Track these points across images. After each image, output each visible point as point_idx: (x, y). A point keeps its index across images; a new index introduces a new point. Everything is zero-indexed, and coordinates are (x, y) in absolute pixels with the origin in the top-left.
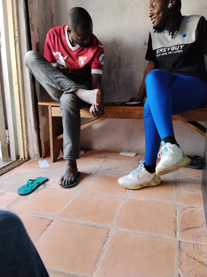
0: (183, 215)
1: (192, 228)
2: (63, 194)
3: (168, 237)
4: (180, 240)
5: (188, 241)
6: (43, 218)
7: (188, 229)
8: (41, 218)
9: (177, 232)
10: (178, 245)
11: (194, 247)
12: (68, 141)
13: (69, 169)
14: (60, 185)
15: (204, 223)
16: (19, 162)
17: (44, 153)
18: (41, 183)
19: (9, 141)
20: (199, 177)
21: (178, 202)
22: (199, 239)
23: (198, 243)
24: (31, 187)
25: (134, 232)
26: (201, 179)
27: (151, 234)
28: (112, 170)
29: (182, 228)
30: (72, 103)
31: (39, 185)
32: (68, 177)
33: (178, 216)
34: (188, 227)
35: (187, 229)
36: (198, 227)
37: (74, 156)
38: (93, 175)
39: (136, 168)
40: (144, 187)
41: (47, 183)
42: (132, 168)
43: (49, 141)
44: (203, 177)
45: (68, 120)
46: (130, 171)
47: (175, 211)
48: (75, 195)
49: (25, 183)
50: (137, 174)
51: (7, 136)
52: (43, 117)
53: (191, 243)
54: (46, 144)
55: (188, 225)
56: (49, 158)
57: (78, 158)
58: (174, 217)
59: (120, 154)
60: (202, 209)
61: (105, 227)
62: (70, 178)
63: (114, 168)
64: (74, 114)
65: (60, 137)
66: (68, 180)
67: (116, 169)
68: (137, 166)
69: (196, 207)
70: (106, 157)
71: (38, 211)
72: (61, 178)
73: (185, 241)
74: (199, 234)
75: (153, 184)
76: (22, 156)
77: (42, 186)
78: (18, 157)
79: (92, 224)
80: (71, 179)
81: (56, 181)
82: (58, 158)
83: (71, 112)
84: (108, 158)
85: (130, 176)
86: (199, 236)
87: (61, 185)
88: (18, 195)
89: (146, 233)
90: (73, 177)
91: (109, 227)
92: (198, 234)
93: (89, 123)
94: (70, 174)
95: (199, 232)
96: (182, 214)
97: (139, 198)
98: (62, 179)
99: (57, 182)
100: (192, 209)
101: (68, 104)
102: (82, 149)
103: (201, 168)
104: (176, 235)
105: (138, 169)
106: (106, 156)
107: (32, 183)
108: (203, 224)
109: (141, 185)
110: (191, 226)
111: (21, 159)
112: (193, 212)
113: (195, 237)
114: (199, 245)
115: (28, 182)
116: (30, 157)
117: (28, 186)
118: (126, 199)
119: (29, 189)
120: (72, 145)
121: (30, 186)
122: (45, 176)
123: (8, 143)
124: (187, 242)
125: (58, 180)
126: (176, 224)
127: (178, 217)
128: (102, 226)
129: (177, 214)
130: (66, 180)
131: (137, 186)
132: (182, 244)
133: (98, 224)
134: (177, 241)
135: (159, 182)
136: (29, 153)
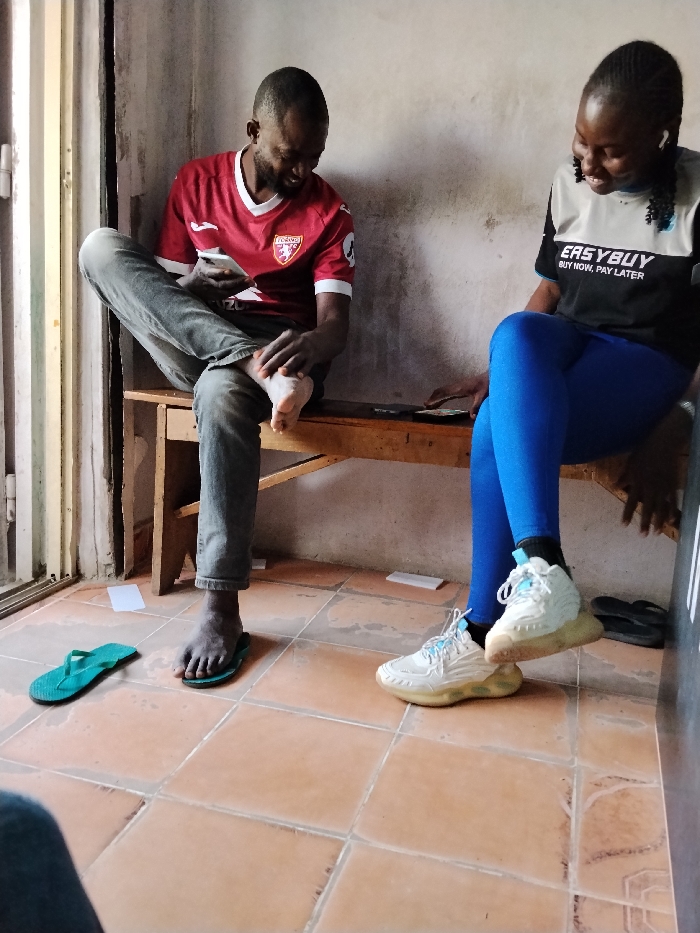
0: (593, 805)
1: (622, 851)
2: (185, 707)
3: (538, 882)
4: (578, 893)
5: (607, 899)
6: (114, 790)
7: (609, 854)
8: (105, 789)
9: (570, 865)
10: (572, 909)
11: (625, 920)
12: (214, 529)
13: (211, 623)
14: (178, 676)
15: (664, 837)
16: (43, 586)
17: (130, 563)
18: (111, 666)
19: (13, 514)
20: (650, 674)
21: (576, 759)
22: (643, 892)
23: (640, 906)
24: (79, 677)
25: (424, 858)
26: (657, 683)
27: (482, 868)
28: (357, 632)
29: (586, 849)
30: (233, 399)
31: (106, 672)
32: (208, 650)
33: (577, 807)
34: (607, 848)
35: (603, 854)
36: (641, 851)
37: (233, 577)
38: (293, 646)
39: (438, 630)
40: (461, 699)
41: (133, 666)
42: (426, 630)
43: (152, 519)
44: (663, 674)
45: (219, 456)
46: (420, 639)
47: (567, 789)
48: (227, 714)
49: (60, 662)
50: (441, 653)
51: (9, 495)
52: (137, 438)
53: (618, 905)
54: (138, 531)
55: (608, 840)
56: (146, 579)
57: (245, 587)
58: (564, 811)
59: (388, 578)
60: (657, 786)
61: (327, 835)
62: (215, 653)
63: (367, 627)
64: (237, 436)
65: (187, 510)
66: (207, 659)
67: (371, 632)
68: (443, 624)
69: (638, 778)
70: (338, 586)
71: (97, 762)
72: (182, 653)
73: (596, 897)
74: (644, 875)
75: (495, 690)
76: (53, 567)
77: (115, 677)
78: (39, 570)
79: (283, 820)
80: (217, 658)
81: (165, 662)
82: (177, 581)
83: (229, 430)
84: (348, 591)
85: (418, 659)
86: (645, 882)
87: (182, 675)
88: (32, 704)
89: (464, 864)
90: (225, 652)
91: (336, 834)
92: (642, 873)
93: (288, 467)
94: (214, 640)
95: (644, 869)
96: (591, 800)
97: (446, 737)
98: (187, 657)
99: (167, 666)
100: (622, 786)
101: (220, 403)
102: (260, 554)
103: (657, 645)
104: (566, 875)
105: (446, 634)
106: (342, 583)
107: (81, 664)
108: (660, 842)
109: (455, 692)
110: (618, 845)
111: (48, 577)
112: (628, 795)
113: (632, 885)
114: (644, 913)
115: (69, 659)
116: (82, 572)
117: (68, 673)
118: (402, 738)
119: (71, 684)
120: (225, 540)
121: (74, 673)
122: (129, 642)
123: (10, 518)
124: (600, 902)
125: (172, 657)
126: (568, 835)
127: (577, 812)
128: (315, 829)
129: (574, 800)
130: (198, 660)
131: (440, 694)
132: (585, 907)
133: (299, 822)
134: (568, 894)
135: (516, 683)
136: (78, 558)
